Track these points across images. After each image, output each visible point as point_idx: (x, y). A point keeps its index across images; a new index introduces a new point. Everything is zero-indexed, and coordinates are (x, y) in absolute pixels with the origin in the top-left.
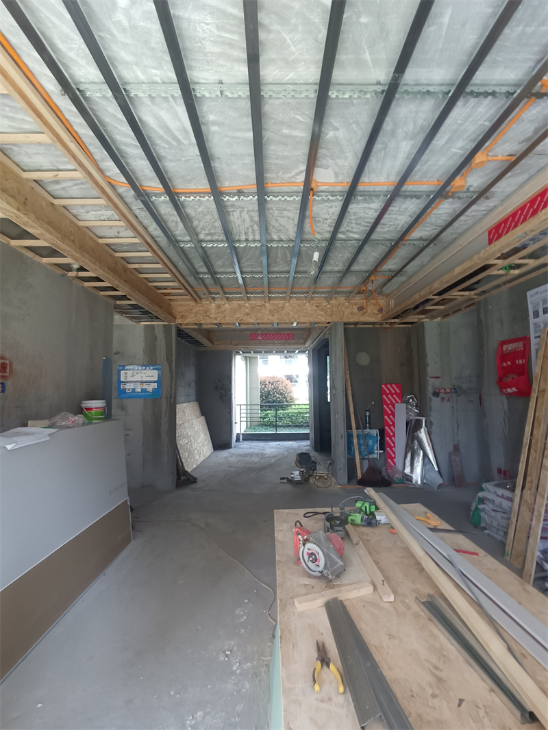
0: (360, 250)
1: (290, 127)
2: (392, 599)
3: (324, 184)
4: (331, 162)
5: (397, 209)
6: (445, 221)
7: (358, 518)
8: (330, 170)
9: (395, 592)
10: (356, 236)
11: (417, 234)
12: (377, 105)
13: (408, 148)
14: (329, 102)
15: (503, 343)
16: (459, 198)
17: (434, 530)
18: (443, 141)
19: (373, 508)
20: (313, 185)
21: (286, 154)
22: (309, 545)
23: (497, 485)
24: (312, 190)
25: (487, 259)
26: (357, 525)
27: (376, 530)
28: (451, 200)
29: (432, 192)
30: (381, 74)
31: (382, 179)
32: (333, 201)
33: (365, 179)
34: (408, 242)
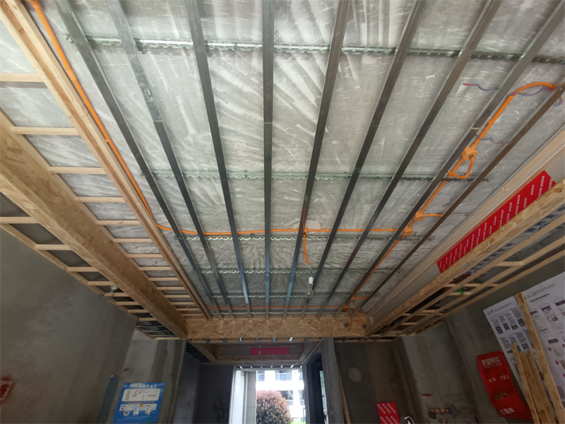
0: (341, 276)
1: (289, 195)
3: (313, 230)
4: (317, 216)
5: (366, 247)
6: (403, 256)
8: (316, 221)
10: (338, 266)
11: (383, 264)
12: (346, 184)
13: (369, 208)
14: (315, 182)
15: (481, 358)
16: (410, 240)
18: (392, 204)
20: (305, 231)
21: (286, 211)
24: (305, 234)
25: (444, 284)
28: (404, 241)
29: (390, 236)
30: (347, 168)
31: (354, 227)
32: (320, 241)
33: (341, 227)
34: (378, 271)
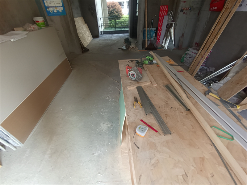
2: (156, 85)
7: (147, 62)
9: (157, 84)
17: (172, 65)
19: (152, 58)
22: (131, 72)
23: (193, 49)
26: (146, 64)
27: (152, 66)
